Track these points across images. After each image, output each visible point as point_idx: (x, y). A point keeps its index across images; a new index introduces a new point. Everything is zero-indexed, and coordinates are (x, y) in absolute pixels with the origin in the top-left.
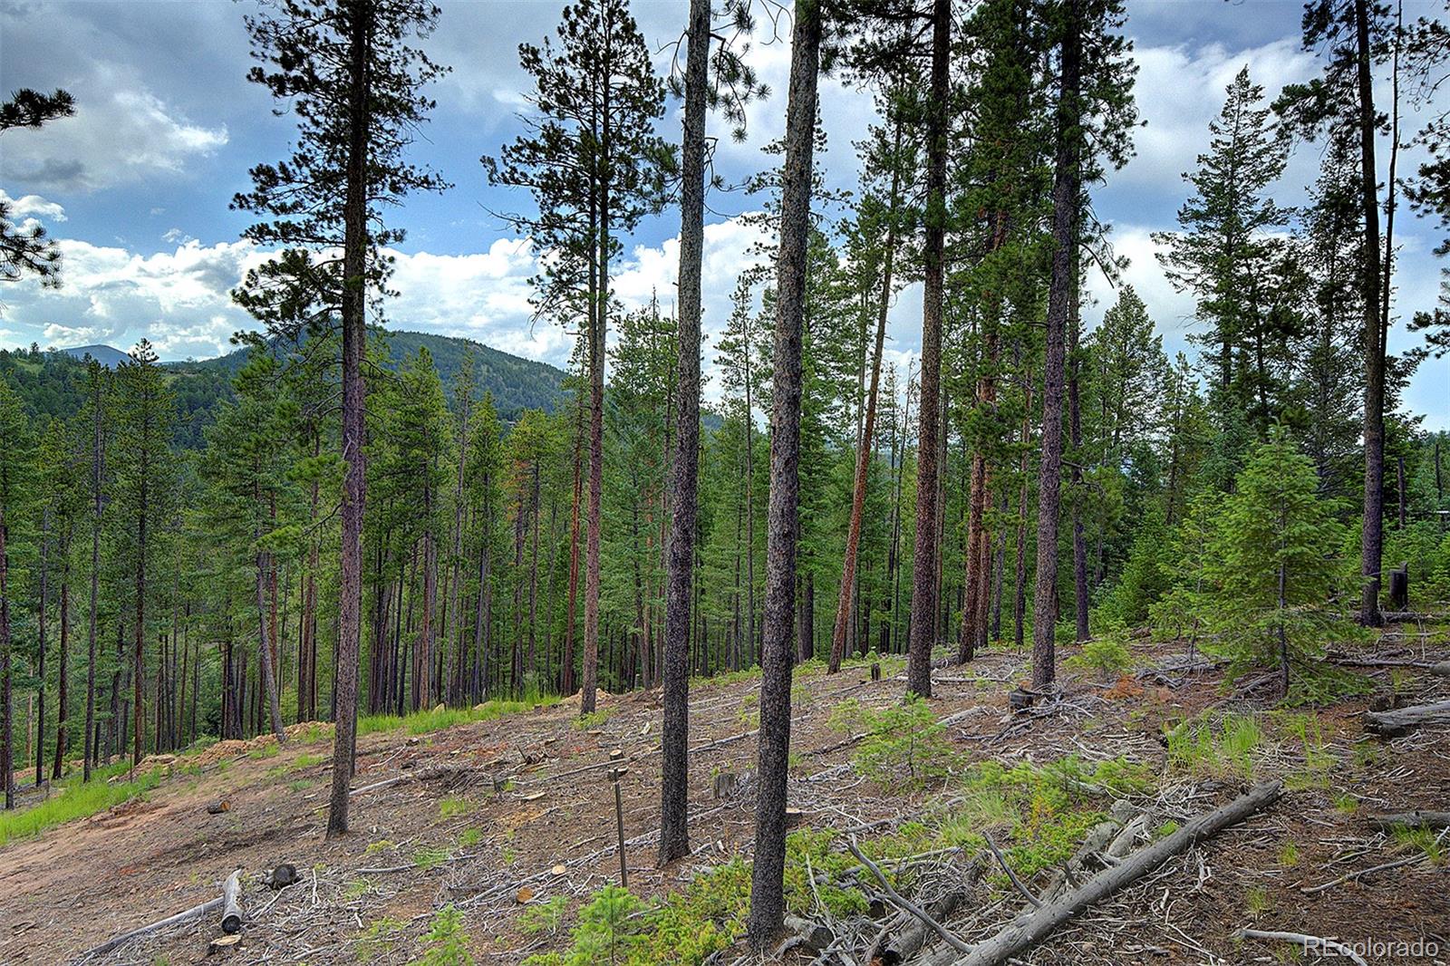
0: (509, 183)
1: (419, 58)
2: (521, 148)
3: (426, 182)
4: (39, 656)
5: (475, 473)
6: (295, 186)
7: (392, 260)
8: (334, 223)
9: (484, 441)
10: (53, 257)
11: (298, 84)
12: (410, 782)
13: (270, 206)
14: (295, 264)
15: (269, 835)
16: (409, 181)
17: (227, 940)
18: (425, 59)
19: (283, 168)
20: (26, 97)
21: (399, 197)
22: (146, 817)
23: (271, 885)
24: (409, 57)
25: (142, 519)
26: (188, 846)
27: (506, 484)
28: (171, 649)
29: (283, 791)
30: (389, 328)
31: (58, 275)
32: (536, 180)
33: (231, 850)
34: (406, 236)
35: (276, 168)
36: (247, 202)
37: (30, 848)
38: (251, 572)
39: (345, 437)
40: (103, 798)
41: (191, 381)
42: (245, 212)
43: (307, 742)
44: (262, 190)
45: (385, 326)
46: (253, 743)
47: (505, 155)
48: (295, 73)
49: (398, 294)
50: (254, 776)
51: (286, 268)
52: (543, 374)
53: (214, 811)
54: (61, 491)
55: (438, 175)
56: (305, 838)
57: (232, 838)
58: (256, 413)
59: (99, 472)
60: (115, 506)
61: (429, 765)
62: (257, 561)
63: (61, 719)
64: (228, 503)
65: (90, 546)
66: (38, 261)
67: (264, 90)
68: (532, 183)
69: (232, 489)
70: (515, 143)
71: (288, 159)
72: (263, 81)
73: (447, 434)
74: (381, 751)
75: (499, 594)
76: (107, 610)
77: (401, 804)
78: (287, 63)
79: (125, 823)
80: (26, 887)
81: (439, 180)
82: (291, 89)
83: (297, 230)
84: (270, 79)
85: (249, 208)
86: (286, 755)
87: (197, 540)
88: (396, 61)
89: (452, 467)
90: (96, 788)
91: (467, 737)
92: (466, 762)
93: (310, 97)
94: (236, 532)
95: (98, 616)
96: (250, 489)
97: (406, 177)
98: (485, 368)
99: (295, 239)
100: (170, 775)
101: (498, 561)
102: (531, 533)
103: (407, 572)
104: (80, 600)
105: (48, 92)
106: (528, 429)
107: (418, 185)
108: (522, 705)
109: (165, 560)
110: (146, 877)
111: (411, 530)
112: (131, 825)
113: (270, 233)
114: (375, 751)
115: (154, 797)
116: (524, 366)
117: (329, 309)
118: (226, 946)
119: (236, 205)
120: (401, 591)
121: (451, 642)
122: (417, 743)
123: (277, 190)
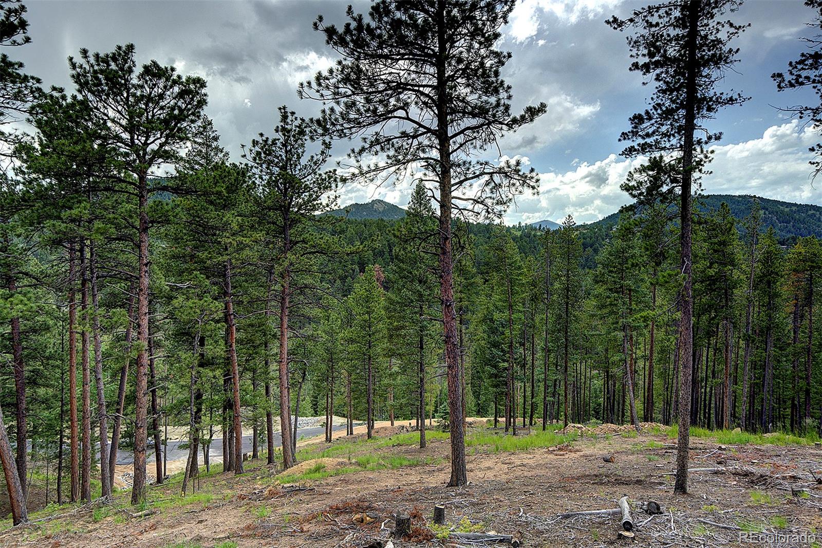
0: (795, 86)
1: (727, 26)
2: (805, 60)
3: (731, 100)
4: (523, 366)
5: (761, 281)
6: (653, 121)
7: (712, 152)
8: (672, 138)
9: (768, 259)
10: (537, 181)
11: (657, 64)
12: (724, 473)
13: (640, 135)
14: (656, 164)
15: (639, 482)
16: (719, 103)
17: (626, 534)
18: (731, 25)
19: (647, 113)
20: (529, 109)
21: (712, 114)
22: (573, 454)
23: (646, 511)
24: (720, 27)
25: (567, 304)
26: (596, 476)
27: (785, 288)
28: (579, 372)
29: (642, 459)
30: (705, 193)
31: (539, 189)
32: (817, 78)
33: (619, 484)
34: (722, 136)
35: (643, 114)
36: (628, 136)
37: (525, 456)
38: (620, 335)
39: (683, 260)
40: (553, 440)
41: (584, 234)
42: (626, 141)
43: (653, 434)
44: (636, 127)
45: (702, 193)
46: (622, 428)
47: (791, 68)
48: (656, 58)
49: (711, 172)
50: (624, 446)
51: (651, 168)
52: (810, 212)
53: (607, 461)
54: (531, 290)
55: (739, 94)
56: (660, 489)
57: (619, 478)
58: (622, 248)
59: (548, 282)
60: (555, 297)
61: (737, 466)
62: (624, 329)
63: (532, 398)
64: (608, 297)
65: (544, 316)
66: (532, 184)
67: (639, 73)
68: (814, 81)
69: (611, 290)
70: (799, 58)
71: (649, 107)
72: (638, 69)
73: (739, 256)
74: (700, 449)
75: (779, 361)
76: (551, 348)
77: (720, 486)
78: (651, 55)
79: (563, 455)
80: (526, 474)
81: (740, 97)
82: (653, 69)
83: (650, 146)
84: (643, 66)
85: (629, 139)
86: (641, 439)
87: (593, 316)
88: (711, 33)
89: (743, 277)
90: (549, 434)
91: (763, 454)
92: (766, 470)
93: (664, 69)
94: (612, 313)
95: (547, 351)
96: (620, 290)
97: (717, 101)
98: (762, 212)
99: (649, 151)
100: (582, 436)
101: (778, 340)
102: (806, 322)
103: (713, 341)
104: (540, 344)
105: (536, 105)
106: (803, 251)
107: (725, 104)
108: (803, 441)
109: (577, 326)
110: (577, 485)
111: (716, 316)
112: (567, 456)
113: (635, 150)
114: (696, 448)
115: (577, 445)
116: (794, 208)
117: (674, 187)
118: (627, 537)
119: (622, 138)
120: (708, 353)
121: (743, 389)
122: (724, 449)
123: (644, 125)
